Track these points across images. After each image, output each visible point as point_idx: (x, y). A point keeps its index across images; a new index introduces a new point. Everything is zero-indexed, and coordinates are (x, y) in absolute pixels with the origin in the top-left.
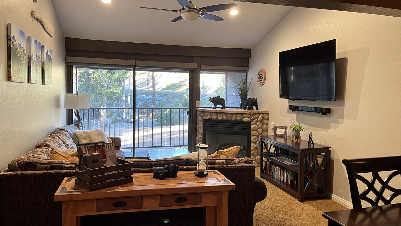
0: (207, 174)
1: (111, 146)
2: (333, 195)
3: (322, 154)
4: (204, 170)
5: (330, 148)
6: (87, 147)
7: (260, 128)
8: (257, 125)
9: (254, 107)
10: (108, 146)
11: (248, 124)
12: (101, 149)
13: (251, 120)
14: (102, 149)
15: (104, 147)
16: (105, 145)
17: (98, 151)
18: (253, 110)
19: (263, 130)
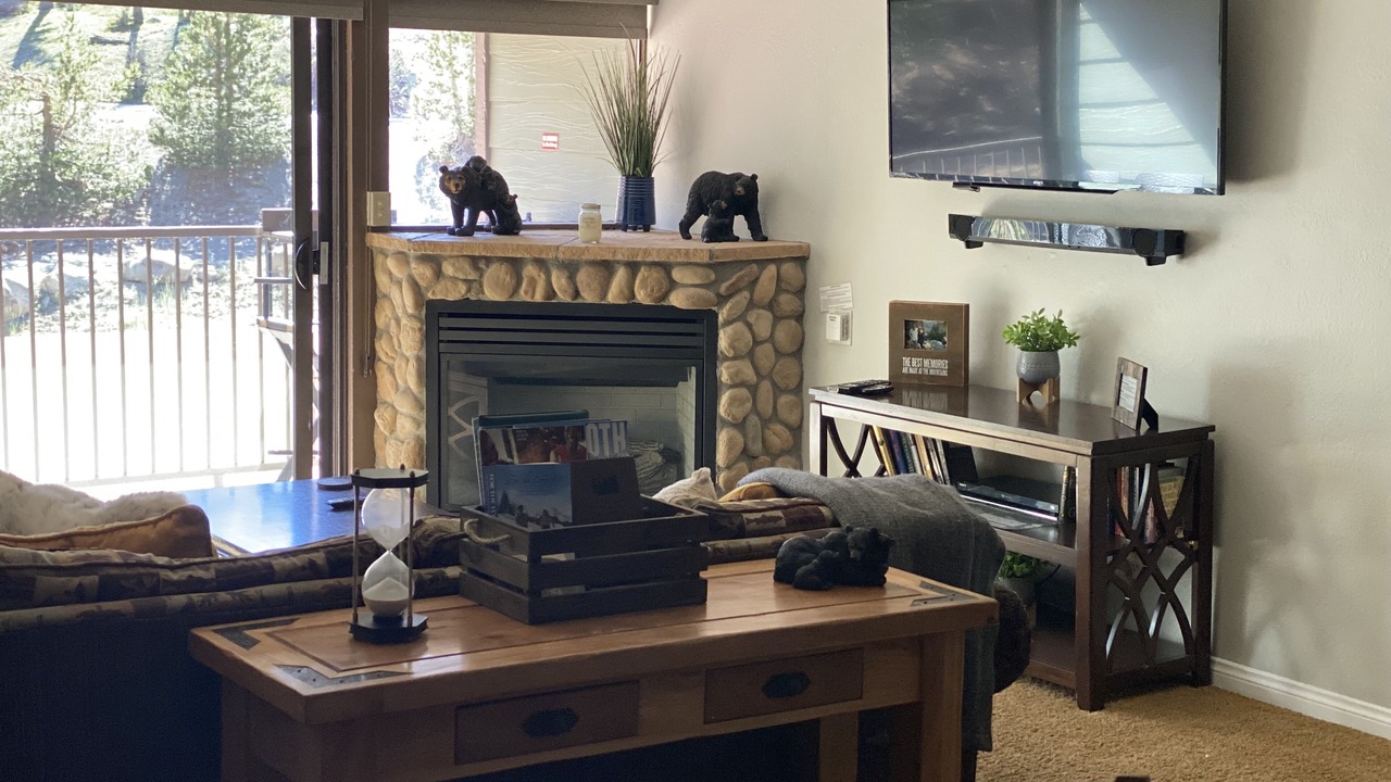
0: (424, 626)
1: (610, 432)
2: (1218, 659)
3: (1172, 464)
4: (400, 605)
5: (1212, 428)
6: (514, 431)
7: (765, 341)
8: (749, 326)
9: (740, 224)
10: (600, 432)
11: (702, 322)
12: (568, 446)
13: (719, 295)
14: (575, 444)
15: (583, 438)
16: (588, 428)
17: (557, 455)
18: (737, 239)
19: (776, 351)
